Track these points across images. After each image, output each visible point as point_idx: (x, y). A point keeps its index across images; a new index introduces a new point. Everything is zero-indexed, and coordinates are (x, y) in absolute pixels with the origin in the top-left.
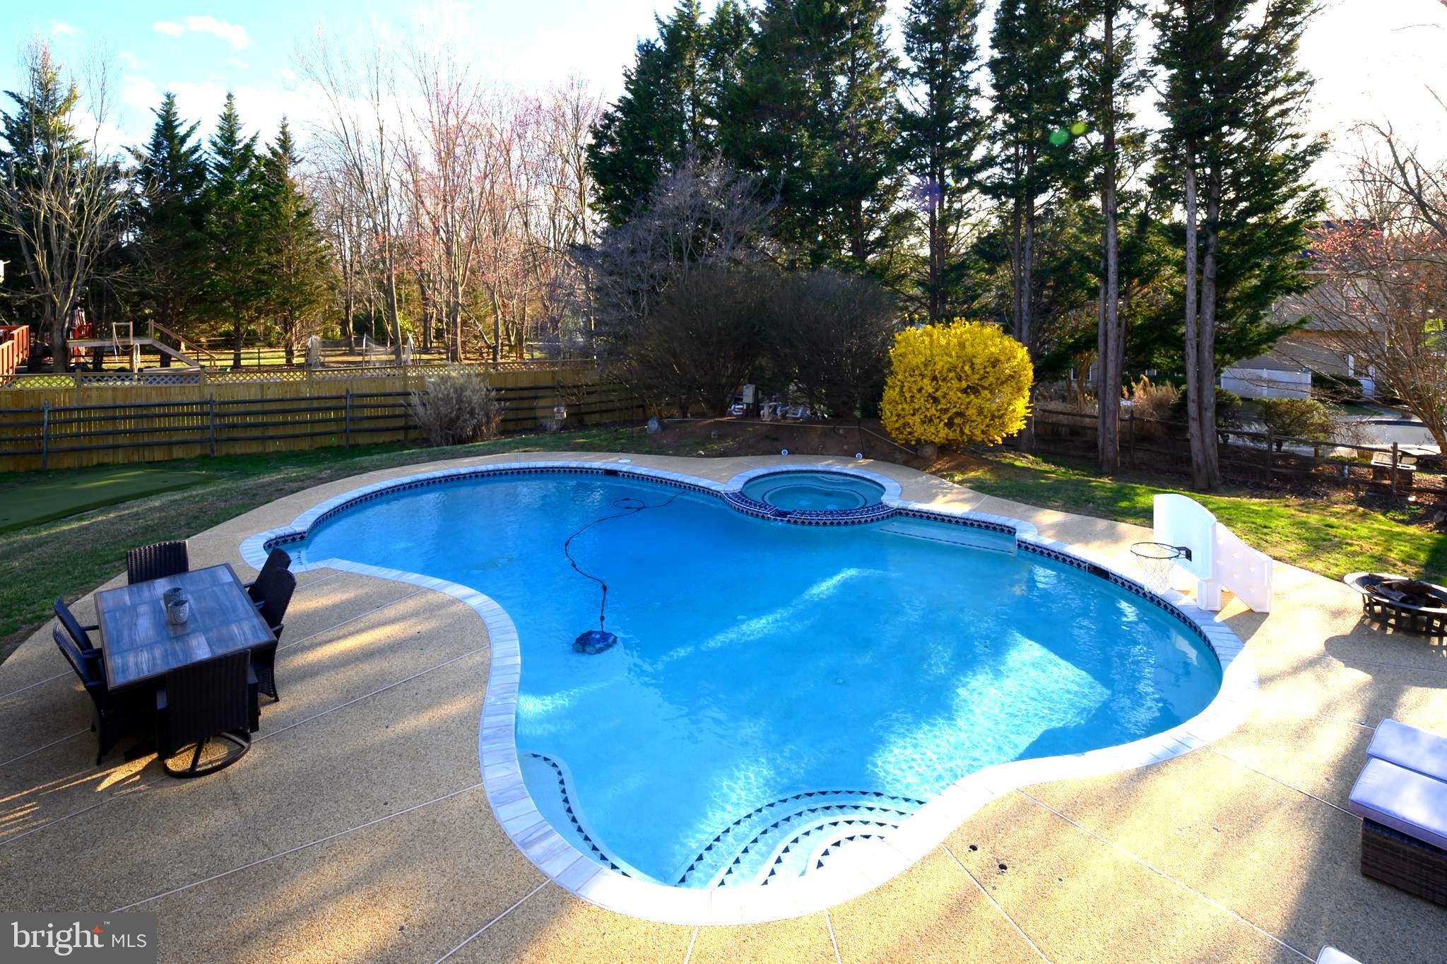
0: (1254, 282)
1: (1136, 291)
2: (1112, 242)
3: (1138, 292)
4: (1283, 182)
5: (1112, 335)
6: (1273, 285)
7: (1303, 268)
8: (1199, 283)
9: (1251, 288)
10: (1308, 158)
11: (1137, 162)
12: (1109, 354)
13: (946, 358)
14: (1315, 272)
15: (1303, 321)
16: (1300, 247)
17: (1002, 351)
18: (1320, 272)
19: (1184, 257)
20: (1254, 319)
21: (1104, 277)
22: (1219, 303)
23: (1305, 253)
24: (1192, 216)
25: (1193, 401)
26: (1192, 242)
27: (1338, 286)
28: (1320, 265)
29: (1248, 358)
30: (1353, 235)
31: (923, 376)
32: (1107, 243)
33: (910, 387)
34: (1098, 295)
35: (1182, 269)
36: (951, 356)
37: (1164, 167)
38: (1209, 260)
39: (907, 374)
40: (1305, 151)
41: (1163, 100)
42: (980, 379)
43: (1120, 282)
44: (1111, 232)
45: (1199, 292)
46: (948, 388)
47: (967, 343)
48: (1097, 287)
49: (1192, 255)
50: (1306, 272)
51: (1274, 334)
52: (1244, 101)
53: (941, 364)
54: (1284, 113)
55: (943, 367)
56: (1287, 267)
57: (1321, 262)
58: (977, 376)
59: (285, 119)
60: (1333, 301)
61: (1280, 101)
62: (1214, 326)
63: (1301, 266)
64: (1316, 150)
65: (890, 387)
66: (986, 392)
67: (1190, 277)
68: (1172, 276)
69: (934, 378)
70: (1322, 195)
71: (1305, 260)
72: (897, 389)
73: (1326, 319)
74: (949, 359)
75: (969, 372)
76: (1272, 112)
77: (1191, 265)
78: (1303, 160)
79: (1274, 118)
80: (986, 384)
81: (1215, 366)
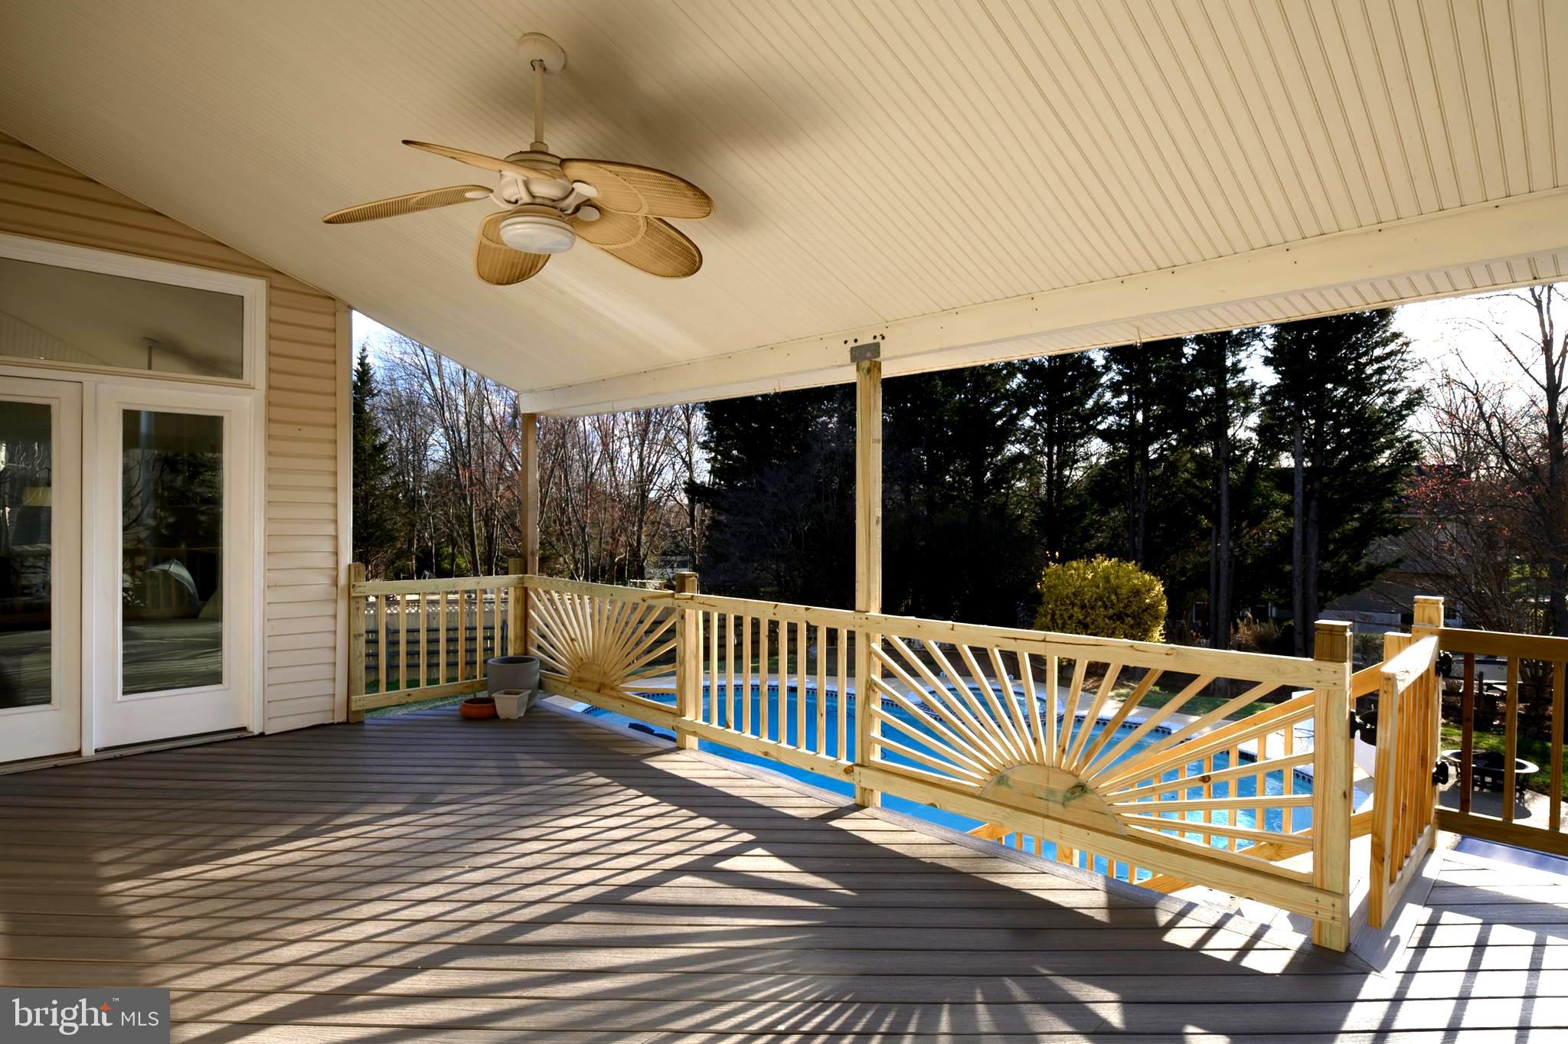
0: (1356, 524)
1: (1245, 532)
2: (1224, 487)
3: (1247, 533)
4: (1381, 434)
5: (1224, 572)
6: (1373, 527)
7: (1399, 512)
8: (1305, 525)
9: (1351, 530)
10: (1404, 413)
11: (1246, 412)
12: (1221, 590)
13: (1094, 589)
14: (1409, 516)
15: (1400, 561)
16: (1395, 493)
17: (1144, 584)
18: (1413, 516)
19: (1292, 501)
20: (1356, 557)
21: (1215, 518)
22: (1323, 542)
23: (1400, 497)
24: (1298, 463)
25: (1300, 633)
26: (1299, 488)
27: (1428, 529)
28: (1414, 510)
29: (1349, 594)
30: (1442, 483)
31: (1073, 604)
32: (1219, 487)
33: (1061, 615)
34: (1210, 535)
35: (1288, 511)
36: (1098, 587)
37: (1272, 418)
38: (1314, 503)
39: (1059, 603)
40: (1401, 406)
41: (1270, 355)
42: (1124, 608)
43: (1231, 525)
44: (1224, 477)
45: (1305, 534)
46: (1097, 615)
47: (1112, 577)
48: (1208, 528)
49: (1299, 500)
50: (1401, 515)
51: (1374, 571)
52: (1346, 360)
53: (1089, 595)
54: (1381, 371)
55: (1092, 596)
56: (1386, 512)
57: (1414, 507)
58: (1122, 605)
59: (364, 350)
60: (1425, 543)
61: (1379, 359)
62: (1318, 566)
63: (1397, 510)
64: (1409, 405)
65: (1042, 615)
66: (1130, 619)
67: (1297, 519)
68: (1279, 519)
69: (1083, 607)
70: (1416, 446)
71: (1399, 505)
72: (1049, 617)
73: (1419, 559)
74: (1098, 591)
75: (1115, 601)
76: (1369, 370)
77: (1297, 508)
78: (1399, 414)
79: (1371, 375)
80: (1129, 612)
81: (1319, 602)
